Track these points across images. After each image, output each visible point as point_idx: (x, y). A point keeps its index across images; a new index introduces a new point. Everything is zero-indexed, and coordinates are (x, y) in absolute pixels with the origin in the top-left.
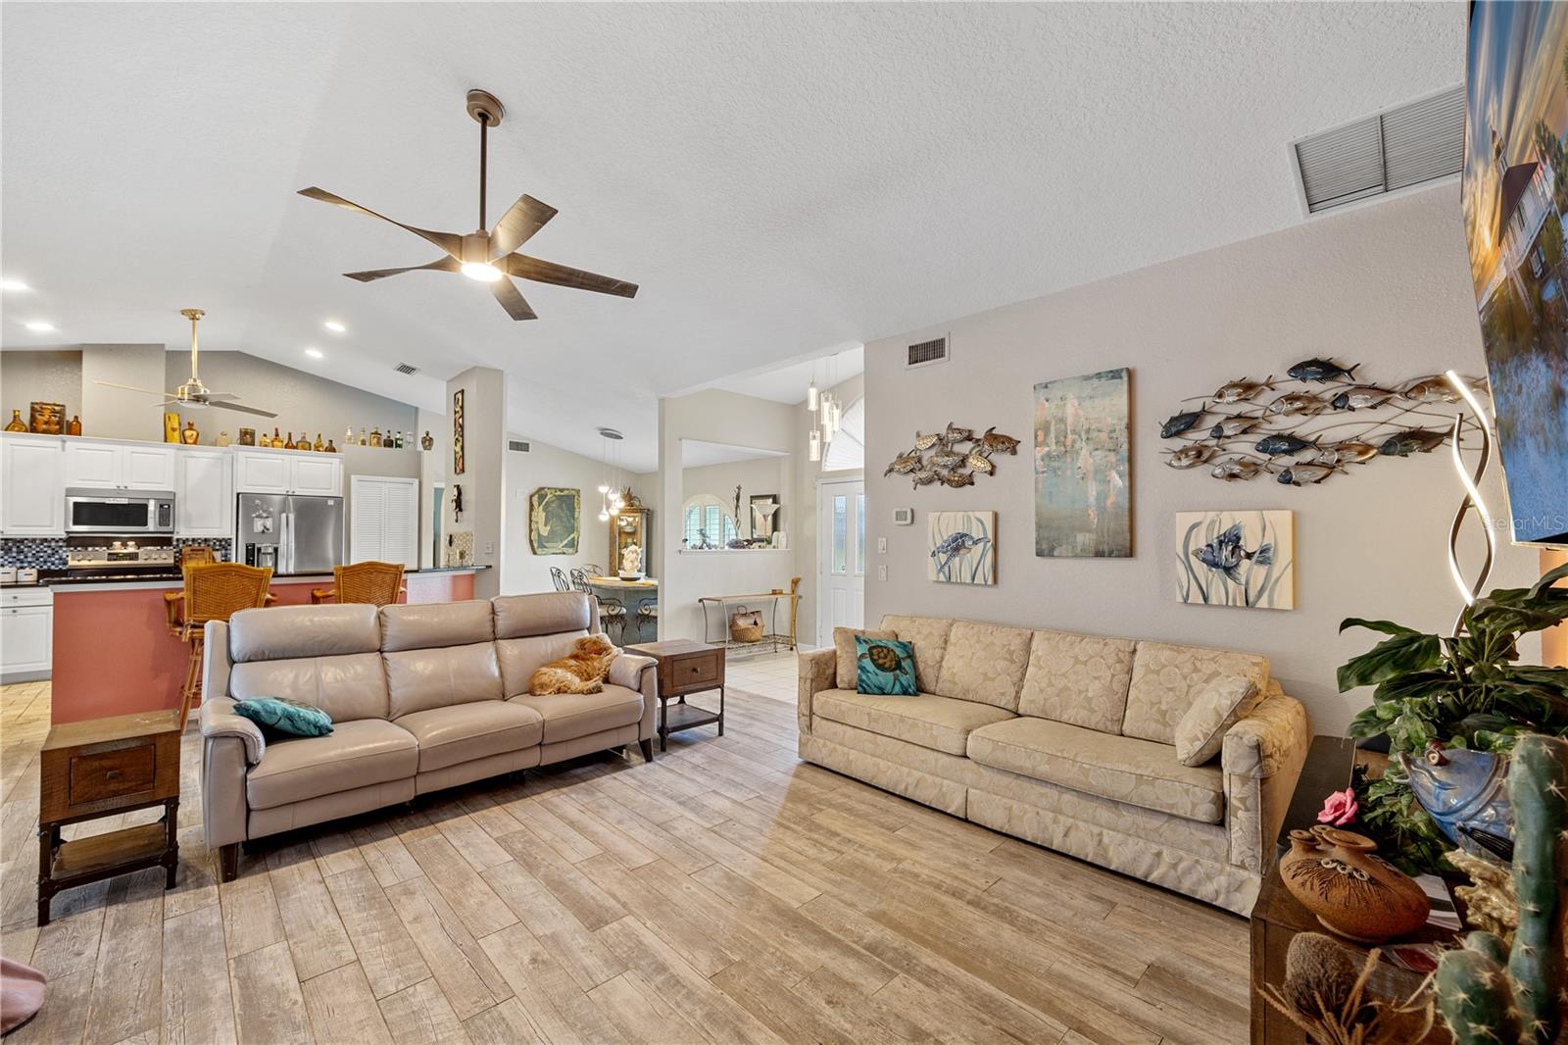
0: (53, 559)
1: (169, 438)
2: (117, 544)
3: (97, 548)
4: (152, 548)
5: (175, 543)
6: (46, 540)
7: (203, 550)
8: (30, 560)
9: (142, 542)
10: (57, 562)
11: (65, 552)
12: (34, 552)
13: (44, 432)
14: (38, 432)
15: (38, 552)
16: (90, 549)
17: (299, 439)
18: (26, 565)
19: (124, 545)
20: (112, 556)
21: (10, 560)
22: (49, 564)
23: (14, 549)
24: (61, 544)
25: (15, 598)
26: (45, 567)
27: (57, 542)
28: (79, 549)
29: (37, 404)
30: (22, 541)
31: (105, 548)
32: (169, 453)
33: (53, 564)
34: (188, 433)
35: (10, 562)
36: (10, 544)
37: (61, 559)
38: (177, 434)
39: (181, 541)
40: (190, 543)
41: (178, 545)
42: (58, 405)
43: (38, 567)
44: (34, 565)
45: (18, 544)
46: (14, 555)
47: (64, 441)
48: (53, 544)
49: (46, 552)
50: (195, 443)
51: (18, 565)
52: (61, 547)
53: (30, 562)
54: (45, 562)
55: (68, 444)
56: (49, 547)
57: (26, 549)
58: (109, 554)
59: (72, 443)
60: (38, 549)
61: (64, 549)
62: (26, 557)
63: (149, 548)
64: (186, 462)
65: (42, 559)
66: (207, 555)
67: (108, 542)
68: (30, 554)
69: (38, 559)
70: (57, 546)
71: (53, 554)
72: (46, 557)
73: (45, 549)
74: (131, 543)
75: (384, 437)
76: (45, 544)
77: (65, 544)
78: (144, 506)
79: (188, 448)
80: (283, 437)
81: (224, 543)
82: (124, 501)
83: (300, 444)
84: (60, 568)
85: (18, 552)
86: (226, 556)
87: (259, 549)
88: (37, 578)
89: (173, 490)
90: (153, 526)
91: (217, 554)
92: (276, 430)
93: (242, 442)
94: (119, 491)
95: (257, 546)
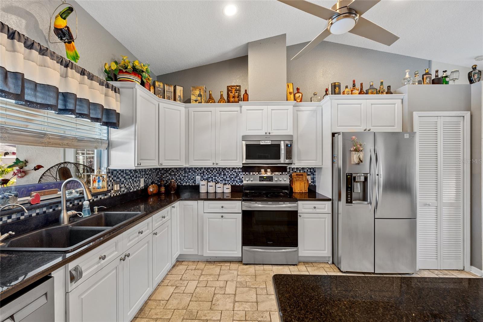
0: (237, 179)
1: (288, 99)
2: (263, 170)
3: (254, 173)
4: (278, 173)
5: (288, 170)
6: (234, 168)
7: (302, 175)
8: (228, 179)
9: (275, 169)
10: (238, 181)
11: (241, 175)
12: (229, 175)
13: (232, 102)
15: (231, 175)
16: (251, 173)
17: (368, 88)
18: (227, 182)
19: (266, 171)
20: (262, 179)
21: (221, 179)
22: (235, 182)
23: (222, 173)
24: (240, 170)
25: (222, 207)
26: (234, 184)
27: (238, 169)
28: (247, 173)
29: (230, 86)
30: (225, 169)
31: (257, 173)
32: (289, 107)
33: (237, 182)
34: (297, 95)
35: (221, 181)
36: (221, 170)
37: (240, 179)
38: (292, 96)
39: (291, 169)
40: (295, 170)
41: (290, 172)
42: (238, 86)
43: (231, 184)
44: (229, 182)
45: (224, 170)
46: (222, 176)
47: (241, 107)
48: (237, 170)
49: (234, 175)
50: (301, 101)
51: (224, 182)
52: (240, 172)
53: (228, 181)
54: (234, 181)
55: (243, 107)
56: (235, 172)
57: (227, 173)
58: (260, 177)
59: (245, 106)
60: (231, 173)
61: (241, 173)
62: (227, 178)
63: (276, 173)
64: (297, 115)
65: (232, 179)
66: (304, 179)
67: (257, 169)
68: (228, 176)
69: (231, 179)
70: (238, 172)
71: (237, 176)
72: (234, 178)
73: (234, 173)
74: (269, 170)
75: (433, 77)
76: (234, 170)
77: (241, 170)
78: (279, 146)
79: (297, 105)
80: (358, 86)
81: (312, 170)
82: (269, 143)
83: (370, 91)
84: (240, 185)
85: (224, 175)
86: (313, 179)
87: (355, 178)
88: (230, 192)
89: (292, 134)
90: (283, 160)
91: (309, 178)
92: (354, 81)
93: (333, 92)
94: (267, 136)
95: (354, 175)
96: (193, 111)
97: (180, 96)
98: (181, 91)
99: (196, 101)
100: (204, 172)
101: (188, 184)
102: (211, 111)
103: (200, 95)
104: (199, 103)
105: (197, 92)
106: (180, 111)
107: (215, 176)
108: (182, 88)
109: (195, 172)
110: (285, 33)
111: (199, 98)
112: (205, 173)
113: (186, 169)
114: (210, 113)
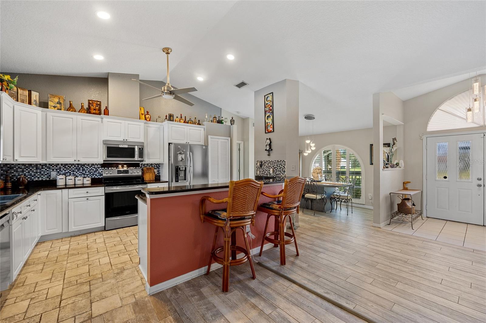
0: (96, 173)
1: (141, 118)
2: (120, 166)
3: (112, 168)
4: (132, 168)
5: (140, 166)
6: (93, 164)
7: (151, 169)
8: (87, 173)
9: (129, 165)
10: (97, 174)
11: (100, 170)
12: (89, 170)
13: (94, 114)
14: (91, 114)
15: (90, 170)
16: (110, 168)
17: (189, 119)
18: (86, 176)
19: (123, 167)
20: (119, 172)
21: (80, 174)
22: (95, 175)
23: (81, 169)
24: (99, 166)
25: (87, 192)
26: (93, 177)
27: (97, 165)
28: (106, 168)
29: (90, 100)
30: (84, 165)
31: (115, 168)
32: (141, 124)
33: (96, 175)
34: (147, 116)
35: (80, 175)
36: (80, 166)
37: (99, 173)
38: (143, 116)
39: (143, 165)
40: (146, 166)
41: (142, 167)
42: (99, 102)
43: (90, 177)
44: (89, 176)
45: (83, 166)
46: (81, 171)
47: (102, 118)
48: (96, 166)
49: (93, 170)
50: (150, 121)
51: (83, 176)
52: (99, 167)
53: (87, 175)
54: (93, 174)
55: (105, 119)
56: (95, 167)
57: (86, 169)
58: (118, 171)
59: (106, 119)
60: (90, 169)
61: (100, 168)
62: (86, 172)
63: (131, 168)
64: (147, 129)
65: (92, 173)
66: (152, 171)
67: (117, 165)
68: (87, 171)
69: (90, 173)
70: (97, 167)
71: (96, 171)
72: (93, 172)
73: (93, 169)
74: (125, 166)
75: (218, 119)
76: (93, 166)
77: (100, 166)
78: (134, 149)
79: (147, 123)
80: (183, 118)
81: (158, 166)
82: (126, 146)
83: (189, 122)
84: (99, 177)
85: (83, 170)
86: (159, 171)
87: (180, 168)
88: (91, 183)
89: (143, 142)
90: (137, 158)
91: (156, 171)
92: (181, 115)
93: (170, 120)
94: (124, 142)
95: (179, 167)
96: (52, 116)
97: (35, 101)
98: (37, 96)
99: (55, 107)
100: (60, 168)
101: (40, 179)
102: (72, 118)
103: (59, 103)
104: (58, 109)
105: (57, 100)
106: (37, 114)
107: (73, 171)
108: (38, 93)
109: (50, 168)
110: (138, 74)
111: (58, 105)
112: (62, 169)
113: (38, 166)
114: (71, 119)
